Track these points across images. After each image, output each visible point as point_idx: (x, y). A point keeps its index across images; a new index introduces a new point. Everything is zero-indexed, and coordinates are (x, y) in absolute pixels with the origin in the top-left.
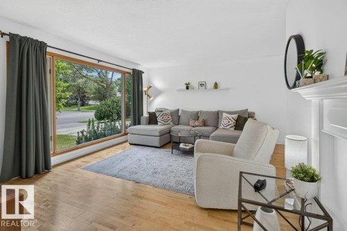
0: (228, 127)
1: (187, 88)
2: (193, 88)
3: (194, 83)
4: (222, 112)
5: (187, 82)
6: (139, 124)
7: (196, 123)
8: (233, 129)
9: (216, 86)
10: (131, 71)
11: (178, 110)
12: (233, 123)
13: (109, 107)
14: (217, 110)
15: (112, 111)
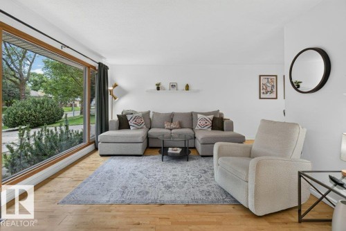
0: (205, 128)
1: (158, 89)
2: (164, 90)
3: (165, 84)
4: (197, 113)
5: (157, 82)
6: (107, 129)
7: (173, 126)
8: (210, 129)
9: (187, 87)
10: (97, 65)
11: (149, 112)
12: (209, 123)
13: (29, 109)
14: (190, 111)
15: (34, 114)
